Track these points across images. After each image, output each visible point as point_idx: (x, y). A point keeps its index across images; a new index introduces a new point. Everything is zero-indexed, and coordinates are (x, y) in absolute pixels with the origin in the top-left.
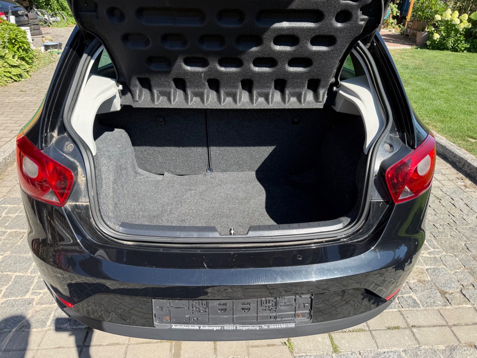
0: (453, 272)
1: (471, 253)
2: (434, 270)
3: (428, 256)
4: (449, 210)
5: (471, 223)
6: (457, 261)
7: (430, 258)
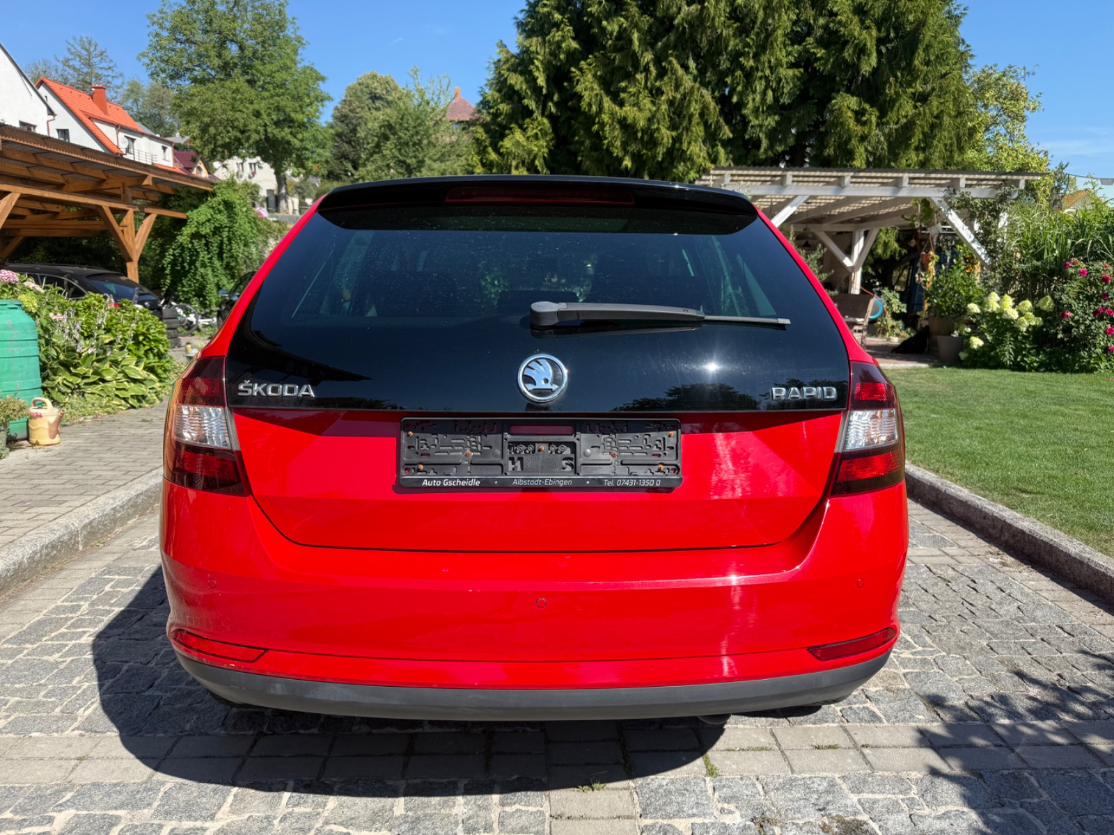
0: (957, 679)
1: (997, 656)
2: (918, 675)
3: (912, 656)
4: (963, 597)
5: (1005, 615)
6: (966, 665)
7: (915, 660)
